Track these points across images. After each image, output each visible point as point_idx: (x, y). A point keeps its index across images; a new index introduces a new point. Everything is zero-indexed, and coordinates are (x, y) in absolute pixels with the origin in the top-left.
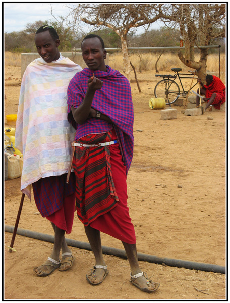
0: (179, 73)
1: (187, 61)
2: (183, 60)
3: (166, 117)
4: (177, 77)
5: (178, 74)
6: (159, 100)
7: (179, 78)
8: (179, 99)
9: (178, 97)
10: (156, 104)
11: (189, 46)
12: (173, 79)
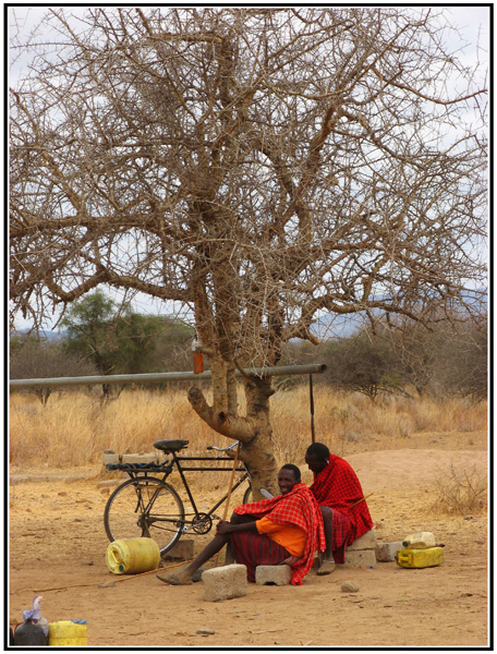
0: (178, 454)
1: (222, 416)
2: (206, 413)
3: (222, 593)
4: (175, 467)
5: (177, 460)
6: (140, 545)
7: (181, 470)
8: (183, 538)
9: (180, 533)
10: (133, 557)
11: (226, 369)
12: (160, 475)
